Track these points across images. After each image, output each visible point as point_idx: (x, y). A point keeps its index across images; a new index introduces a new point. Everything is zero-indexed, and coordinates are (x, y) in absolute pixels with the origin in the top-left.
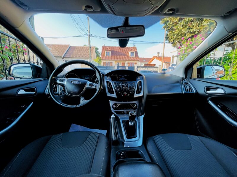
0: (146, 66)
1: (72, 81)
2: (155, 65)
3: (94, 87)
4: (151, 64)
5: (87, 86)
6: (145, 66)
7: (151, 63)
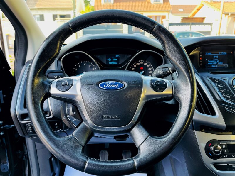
0: (186, 21)
1: (97, 84)
2: (203, 19)
3: (168, 92)
4: (195, 18)
5: (147, 91)
6: (184, 22)
7: (196, 16)
